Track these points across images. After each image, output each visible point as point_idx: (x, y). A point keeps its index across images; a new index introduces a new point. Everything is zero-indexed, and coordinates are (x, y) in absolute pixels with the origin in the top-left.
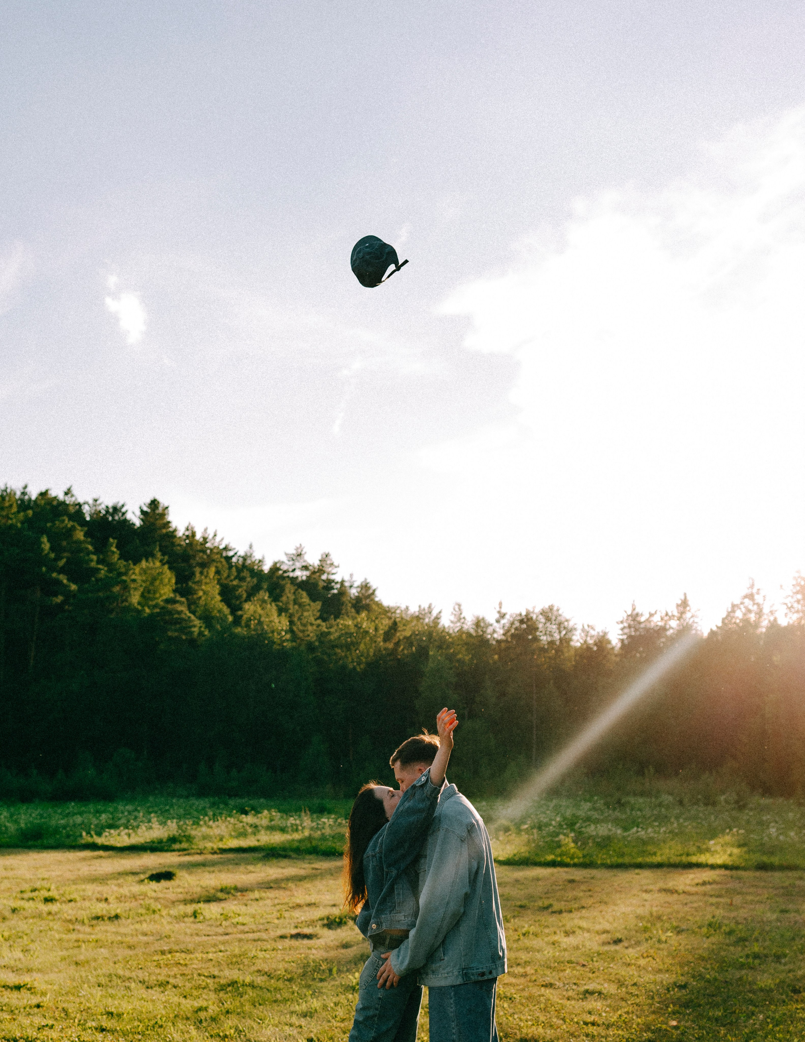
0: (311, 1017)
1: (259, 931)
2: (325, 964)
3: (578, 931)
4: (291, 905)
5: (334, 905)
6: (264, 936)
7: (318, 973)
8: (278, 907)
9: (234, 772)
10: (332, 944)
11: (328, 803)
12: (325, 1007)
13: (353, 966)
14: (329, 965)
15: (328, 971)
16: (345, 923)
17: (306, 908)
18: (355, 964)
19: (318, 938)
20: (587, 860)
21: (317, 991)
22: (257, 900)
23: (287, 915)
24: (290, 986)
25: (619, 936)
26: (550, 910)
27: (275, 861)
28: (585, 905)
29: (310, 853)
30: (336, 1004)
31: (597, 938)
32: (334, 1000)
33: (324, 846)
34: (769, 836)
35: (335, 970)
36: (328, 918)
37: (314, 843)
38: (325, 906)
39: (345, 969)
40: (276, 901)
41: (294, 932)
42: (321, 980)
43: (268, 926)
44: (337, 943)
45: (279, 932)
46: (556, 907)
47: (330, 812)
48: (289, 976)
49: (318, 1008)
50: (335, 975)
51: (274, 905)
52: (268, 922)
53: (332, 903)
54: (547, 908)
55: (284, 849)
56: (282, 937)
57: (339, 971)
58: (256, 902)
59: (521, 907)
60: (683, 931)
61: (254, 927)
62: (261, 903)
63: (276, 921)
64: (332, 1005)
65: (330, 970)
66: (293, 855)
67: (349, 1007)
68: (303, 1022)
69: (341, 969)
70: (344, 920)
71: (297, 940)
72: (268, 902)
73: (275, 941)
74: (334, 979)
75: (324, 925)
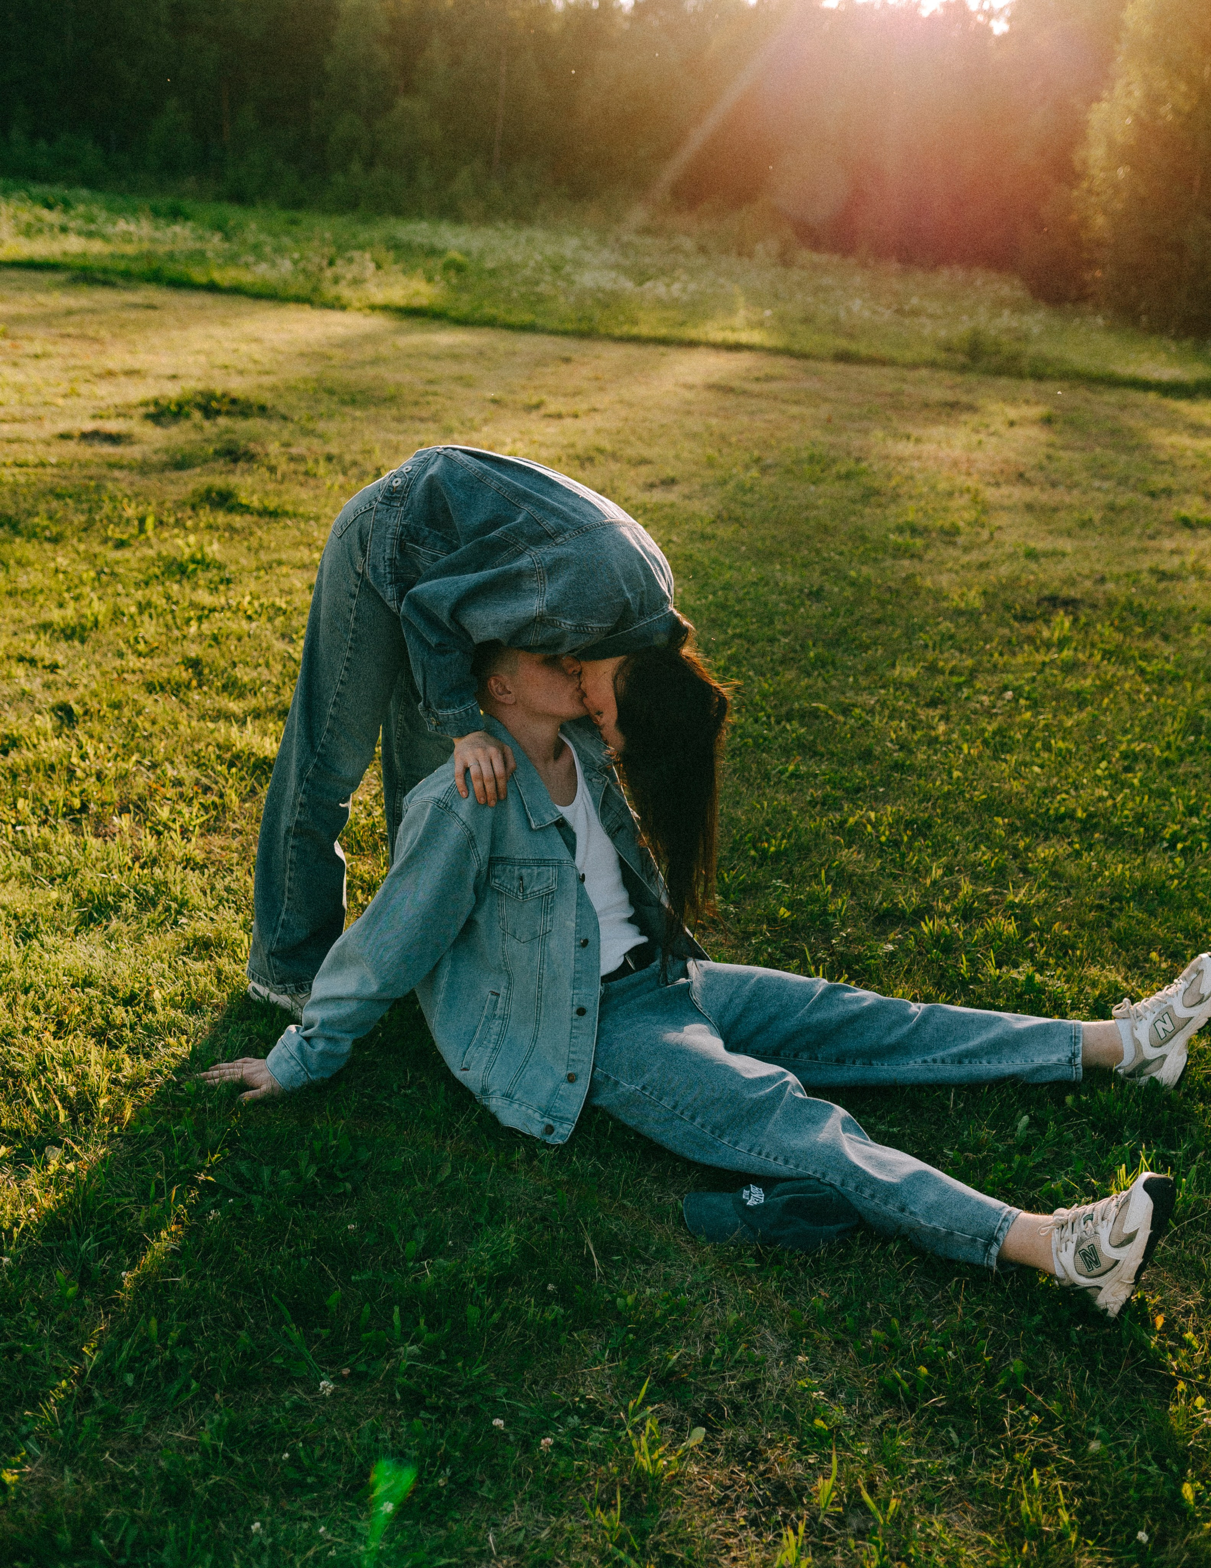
0: (83, 641)
1: (22, 421)
2: (133, 505)
3: (599, 458)
4: (96, 371)
5: (174, 377)
6: (28, 430)
7: (117, 525)
8: (72, 374)
9: (42, 145)
10: (155, 458)
11: (187, 205)
12: (117, 614)
13: (189, 512)
14: (141, 508)
15: (136, 523)
16: (188, 416)
17: (122, 379)
18: (193, 508)
19: (132, 443)
20: (584, 326)
21: (106, 570)
22: (37, 356)
23: (83, 389)
24: (50, 554)
25: (670, 472)
26: (543, 411)
27: (85, 288)
28: (598, 406)
29: (148, 280)
30: (142, 608)
31: (632, 473)
32: (139, 595)
33: (172, 270)
34: (849, 311)
35: (150, 522)
36: (156, 403)
37: (155, 265)
38: (158, 377)
39: (172, 520)
40: (72, 362)
41: (89, 426)
42: (120, 545)
43: (41, 411)
44: (165, 458)
45: (63, 426)
46: (553, 406)
47: (187, 218)
48: (55, 530)
49: (100, 618)
50: (150, 533)
51: (66, 369)
52: (46, 403)
53: (170, 372)
54: (538, 406)
55: (105, 271)
56: (65, 437)
57: (160, 523)
58: (35, 362)
59: (495, 401)
60: (770, 466)
61: (16, 411)
62: (43, 363)
63: (60, 401)
64: (133, 609)
65: (142, 521)
66: (120, 282)
67: (169, 617)
68: (60, 653)
69: (165, 519)
70: (186, 409)
71: (91, 446)
72: (57, 362)
73: (48, 444)
74: (147, 542)
75: (148, 417)
